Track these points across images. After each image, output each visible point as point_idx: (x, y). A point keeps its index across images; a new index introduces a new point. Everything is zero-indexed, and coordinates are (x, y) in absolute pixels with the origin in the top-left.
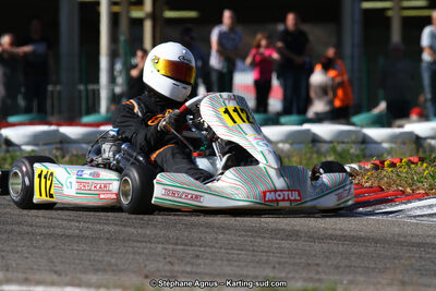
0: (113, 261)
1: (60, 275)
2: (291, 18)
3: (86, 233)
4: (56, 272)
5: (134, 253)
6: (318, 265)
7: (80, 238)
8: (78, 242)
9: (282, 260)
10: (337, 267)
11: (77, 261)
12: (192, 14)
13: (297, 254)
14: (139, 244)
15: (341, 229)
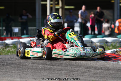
0: (50, 76)
1: (35, 80)
2: (98, 8)
3: (43, 68)
4: (34, 79)
5: (56, 73)
6: (107, 77)
7: (41, 69)
8: (40, 71)
9: (97, 76)
10: (112, 78)
11: (40, 76)
12: (72, 7)
13: (101, 74)
14: (57, 71)
15: (114, 67)
